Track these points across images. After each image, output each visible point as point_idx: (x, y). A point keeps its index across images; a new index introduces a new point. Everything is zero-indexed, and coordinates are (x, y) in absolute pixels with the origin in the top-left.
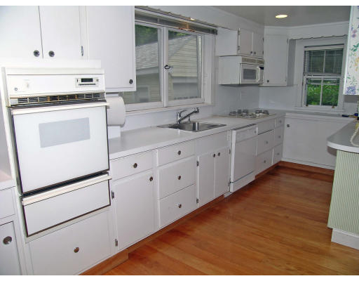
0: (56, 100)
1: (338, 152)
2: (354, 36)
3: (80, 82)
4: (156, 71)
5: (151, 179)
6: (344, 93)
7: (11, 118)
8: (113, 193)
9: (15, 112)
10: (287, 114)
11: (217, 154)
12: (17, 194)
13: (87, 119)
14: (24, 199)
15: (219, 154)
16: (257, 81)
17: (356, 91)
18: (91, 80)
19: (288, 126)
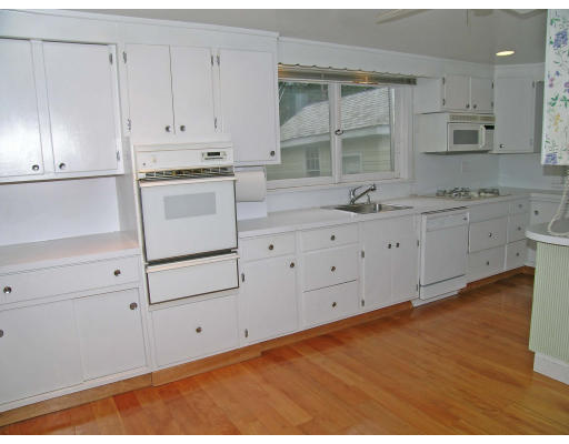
0: (180, 174)
1: (538, 244)
2: (551, 86)
3: (206, 156)
4: (326, 138)
5: (292, 265)
6: (543, 162)
7: (140, 189)
8: (243, 276)
9: (143, 185)
10: (533, 195)
11: (394, 245)
12: (143, 263)
13: (213, 194)
14: (149, 267)
15: (398, 245)
16: (480, 147)
17: (558, 160)
18: (218, 154)
19: (536, 212)
